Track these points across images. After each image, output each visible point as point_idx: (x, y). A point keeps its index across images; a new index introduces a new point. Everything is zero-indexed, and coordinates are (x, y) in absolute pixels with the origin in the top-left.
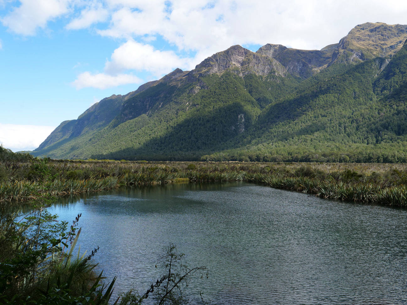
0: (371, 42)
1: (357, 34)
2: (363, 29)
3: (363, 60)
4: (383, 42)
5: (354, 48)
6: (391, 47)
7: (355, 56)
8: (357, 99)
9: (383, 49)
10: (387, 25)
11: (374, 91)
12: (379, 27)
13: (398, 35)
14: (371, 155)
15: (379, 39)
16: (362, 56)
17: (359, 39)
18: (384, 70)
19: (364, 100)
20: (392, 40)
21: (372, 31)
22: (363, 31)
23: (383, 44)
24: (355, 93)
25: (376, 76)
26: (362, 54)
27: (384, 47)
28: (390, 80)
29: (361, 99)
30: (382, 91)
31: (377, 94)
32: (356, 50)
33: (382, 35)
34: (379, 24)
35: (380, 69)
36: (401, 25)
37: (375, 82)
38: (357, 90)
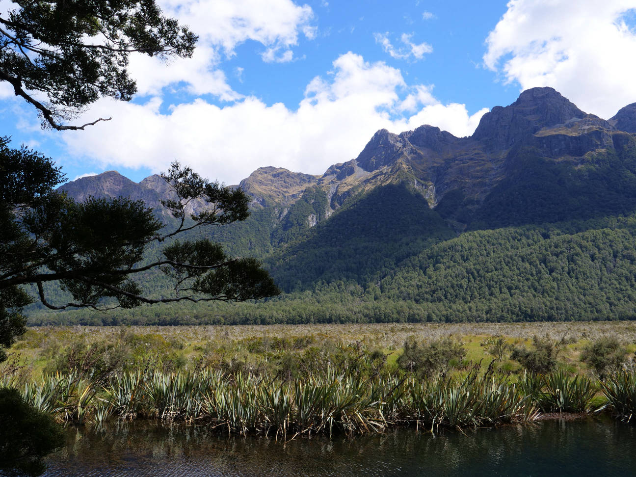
0: (273, 188)
1: (260, 178)
2: (266, 173)
3: (264, 206)
4: (285, 190)
5: (255, 192)
6: (293, 196)
7: (255, 201)
8: (253, 250)
9: (285, 197)
10: (290, 172)
11: (271, 243)
12: (281, 173)
13: (300, 184)
14: (248, 316)
15: (282, 186)
16: (263, 202)
17: (261, 183)
18: (283, 220)
19: (260, 252)
20: (294, 188)
21: (274, 176)
22: (265, 175)
23: (286, 192)
24: (251, 243)
25: (275, 225)
26: (263, 200)
27: (287, 195)
28: (288, 232)
29: (257, 250)
30: (279, 243)
31: (274, 246)
32: (256, 194)
33: (285, 182)
34: (282, 170)
35: (279, 218)
36: (303, 174)
37: (273, 232)
38: (253, 240)
